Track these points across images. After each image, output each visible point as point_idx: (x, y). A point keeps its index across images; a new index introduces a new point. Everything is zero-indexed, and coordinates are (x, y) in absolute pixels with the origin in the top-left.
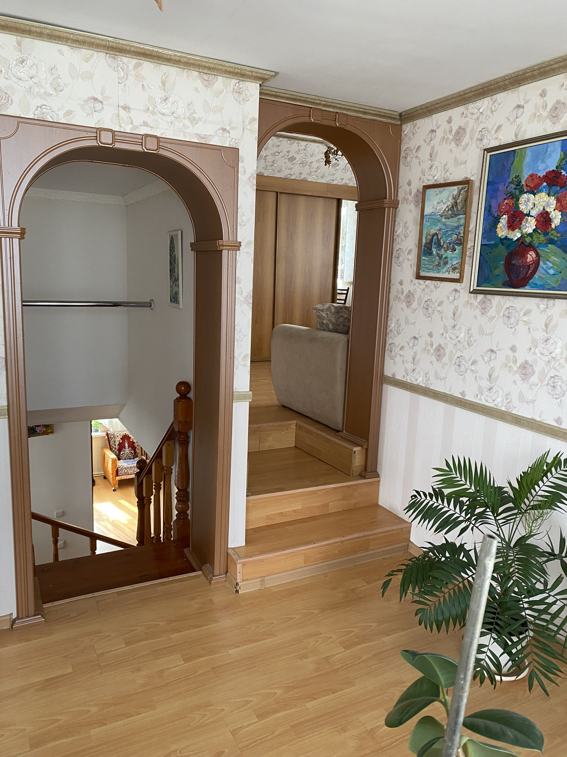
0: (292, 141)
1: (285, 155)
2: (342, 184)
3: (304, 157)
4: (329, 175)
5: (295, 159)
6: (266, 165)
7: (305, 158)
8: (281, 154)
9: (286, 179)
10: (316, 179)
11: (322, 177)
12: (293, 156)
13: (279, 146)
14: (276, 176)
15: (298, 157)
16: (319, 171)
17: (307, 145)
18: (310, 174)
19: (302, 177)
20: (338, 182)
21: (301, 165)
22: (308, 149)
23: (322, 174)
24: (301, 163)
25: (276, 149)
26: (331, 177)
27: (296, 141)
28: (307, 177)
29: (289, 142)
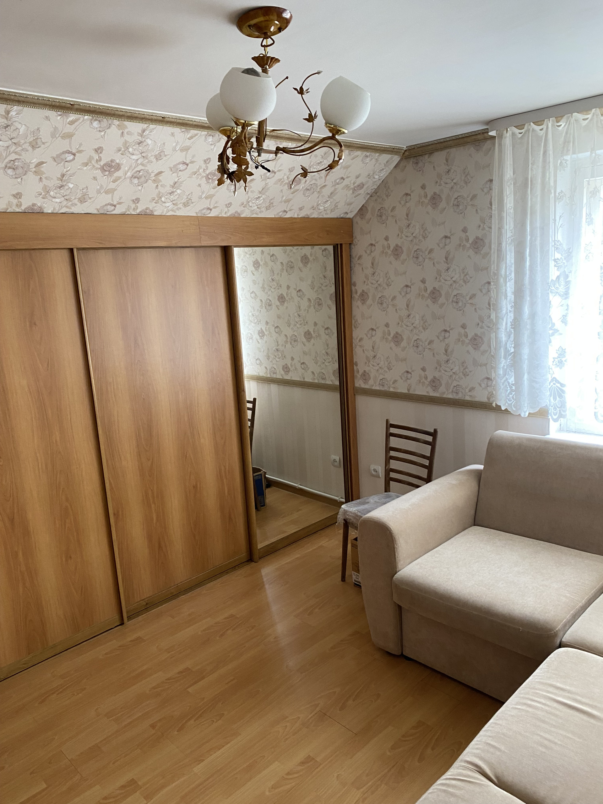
0: (105, 121)
1: (91, 158)
2: (228, 215)
3: (139, 162)
4: (200, 198)
5: (118, 167)
6: (45, 187)
7: (142, 164)
8: (81, 158)
9: (103, 216)
10: (172, 210)
11: (186, 205)
12: (112, 161)
13: (69, 136)
14: (75, 210)
15: (125, 162)
16: (179, 191)
17: (144, 131)
18: (158, 199)
19: (141, 208)
20: (221, 213)
21: (136, 181)
22: (149, 142)
23: (185, 197)
24: (133, 177)
25: (63, 145)
26: (206, 203)
27: (116, 122)
28: (151, 206)
29: (96, 124)
